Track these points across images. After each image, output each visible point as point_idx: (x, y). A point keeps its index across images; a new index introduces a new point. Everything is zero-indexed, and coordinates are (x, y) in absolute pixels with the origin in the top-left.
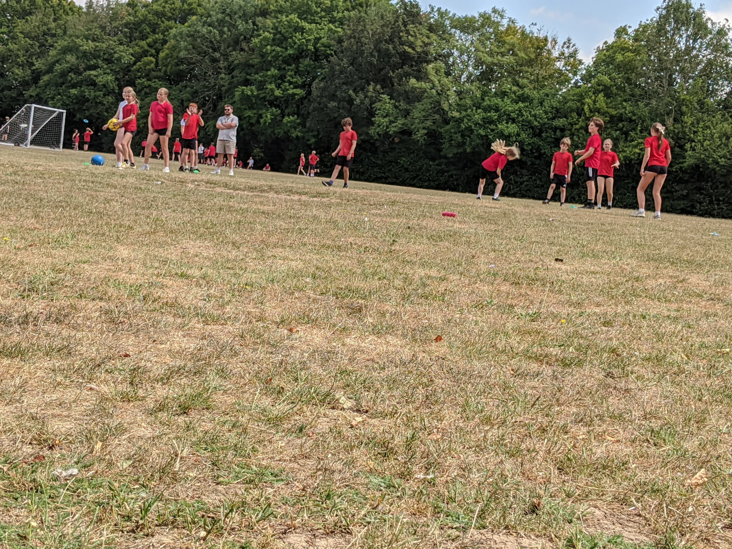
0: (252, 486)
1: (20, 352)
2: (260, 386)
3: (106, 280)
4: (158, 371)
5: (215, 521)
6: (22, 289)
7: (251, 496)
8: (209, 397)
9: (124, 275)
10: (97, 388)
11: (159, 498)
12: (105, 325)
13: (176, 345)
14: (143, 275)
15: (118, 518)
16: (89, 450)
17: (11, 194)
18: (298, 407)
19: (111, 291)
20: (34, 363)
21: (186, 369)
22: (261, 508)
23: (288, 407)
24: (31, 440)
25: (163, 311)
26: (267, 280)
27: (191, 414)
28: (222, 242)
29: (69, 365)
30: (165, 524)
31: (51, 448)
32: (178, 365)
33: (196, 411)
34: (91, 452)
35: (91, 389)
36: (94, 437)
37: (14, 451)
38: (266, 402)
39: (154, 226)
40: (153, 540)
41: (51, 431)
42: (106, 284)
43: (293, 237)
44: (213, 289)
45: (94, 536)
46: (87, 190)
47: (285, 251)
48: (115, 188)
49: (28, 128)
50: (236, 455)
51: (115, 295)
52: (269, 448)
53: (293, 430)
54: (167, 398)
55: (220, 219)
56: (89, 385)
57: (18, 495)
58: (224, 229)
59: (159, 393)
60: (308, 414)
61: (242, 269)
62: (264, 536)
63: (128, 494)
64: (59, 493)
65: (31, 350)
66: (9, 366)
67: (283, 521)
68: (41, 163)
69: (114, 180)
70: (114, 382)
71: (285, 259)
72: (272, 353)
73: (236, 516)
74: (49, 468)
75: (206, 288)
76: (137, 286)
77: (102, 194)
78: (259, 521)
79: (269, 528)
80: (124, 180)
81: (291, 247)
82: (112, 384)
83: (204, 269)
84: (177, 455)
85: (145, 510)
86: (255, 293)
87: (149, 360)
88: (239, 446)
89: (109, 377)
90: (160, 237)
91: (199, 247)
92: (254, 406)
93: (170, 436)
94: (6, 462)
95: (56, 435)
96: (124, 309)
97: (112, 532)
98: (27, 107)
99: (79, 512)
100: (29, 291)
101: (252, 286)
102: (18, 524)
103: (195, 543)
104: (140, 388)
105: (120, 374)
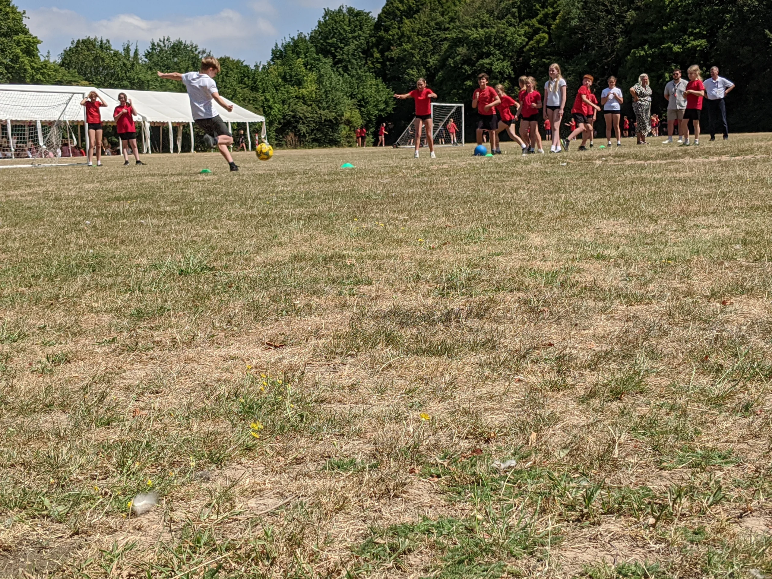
0: (699, 470)
1: (446, 349)
2: (696, 365)
3: (521, 270)
4: (584, 357)
5: (663, 507)
6: (441, 287)
7: (699, 481)
8: (641, 381)
9: (539, 263)
10: (525, 379)
11: (601, 486)
12: (525, 315)
13: (600, 329)
14: (558, 261)
15: (562, 509)
16: (524, 442)
17: (420, 195)
18: (741, 384)
19: (528, 281)
20: (461, 359)
21: (614, 353)
22: (712, 492)
23: (730, 385)
24: (467, 435)
25: (582, 295)
26: (692, 252)
27: (624, 400)
28: (637, 217)
29: (495, 359)
30: (610, 512)
31: (487, 441)
32: (605, 350)
33: (629, 396)
34: (527, 442)
35: (519, 380)
36: (528, 427)
37: (452, 446)
38: (705, 381)
39: (564, 210)
40: (600, 529)
41: (485, 424)
42: (522, 274)
43: (716, 203)
44: (633, 268)
45: (539, 527)
46: (492, 181)
47: (708, 218)
48: (520, 176)
50: (677, 438)
51: (532, 284)
52: (714, 429)
53: (737, 409)
54: (597, 384)
55: (633, 193)
56: (517, 377)
57: (461, 489)
58: (638, 203)
59: (588, 380)
60: (753, 390)
61: (662, 243)
62: (718, 521)
63: (569, 483)
64: (500, 485)
65: (456, 347)
66: (438, 364)
67: (738, 505)
68: (445, 161)
69: (519, 168)
70: (541, 372)
71: (709, 227)
72: (705, 329)
73: (685, 502)
74: (488, 461)
75: (625, 268)
76: (553, 273)
77: (508, 183)
78: (711, 505)
79: (722, 513)
80: (529, 166)
81: (714, 213)
82: (539, 374)
83: (621, 248)
84: (614, 442)
85: (588, 498)
86: (680, 267)
87: (574, 347)
88: (679, 429)
89: (535, 367)
90: (571, 219)
91: (614, 226)
92: (691, 387)
93: (605, 423)
94: (445, 457)
95: (491, 428)
96: (542, 298)
97: (558, 522)
99: (522, 502)
100: (448, 288)
101: (676, 261)
102: (463, 517)
103: (645, 530)
104: (568, 376)
105: (546, 363)
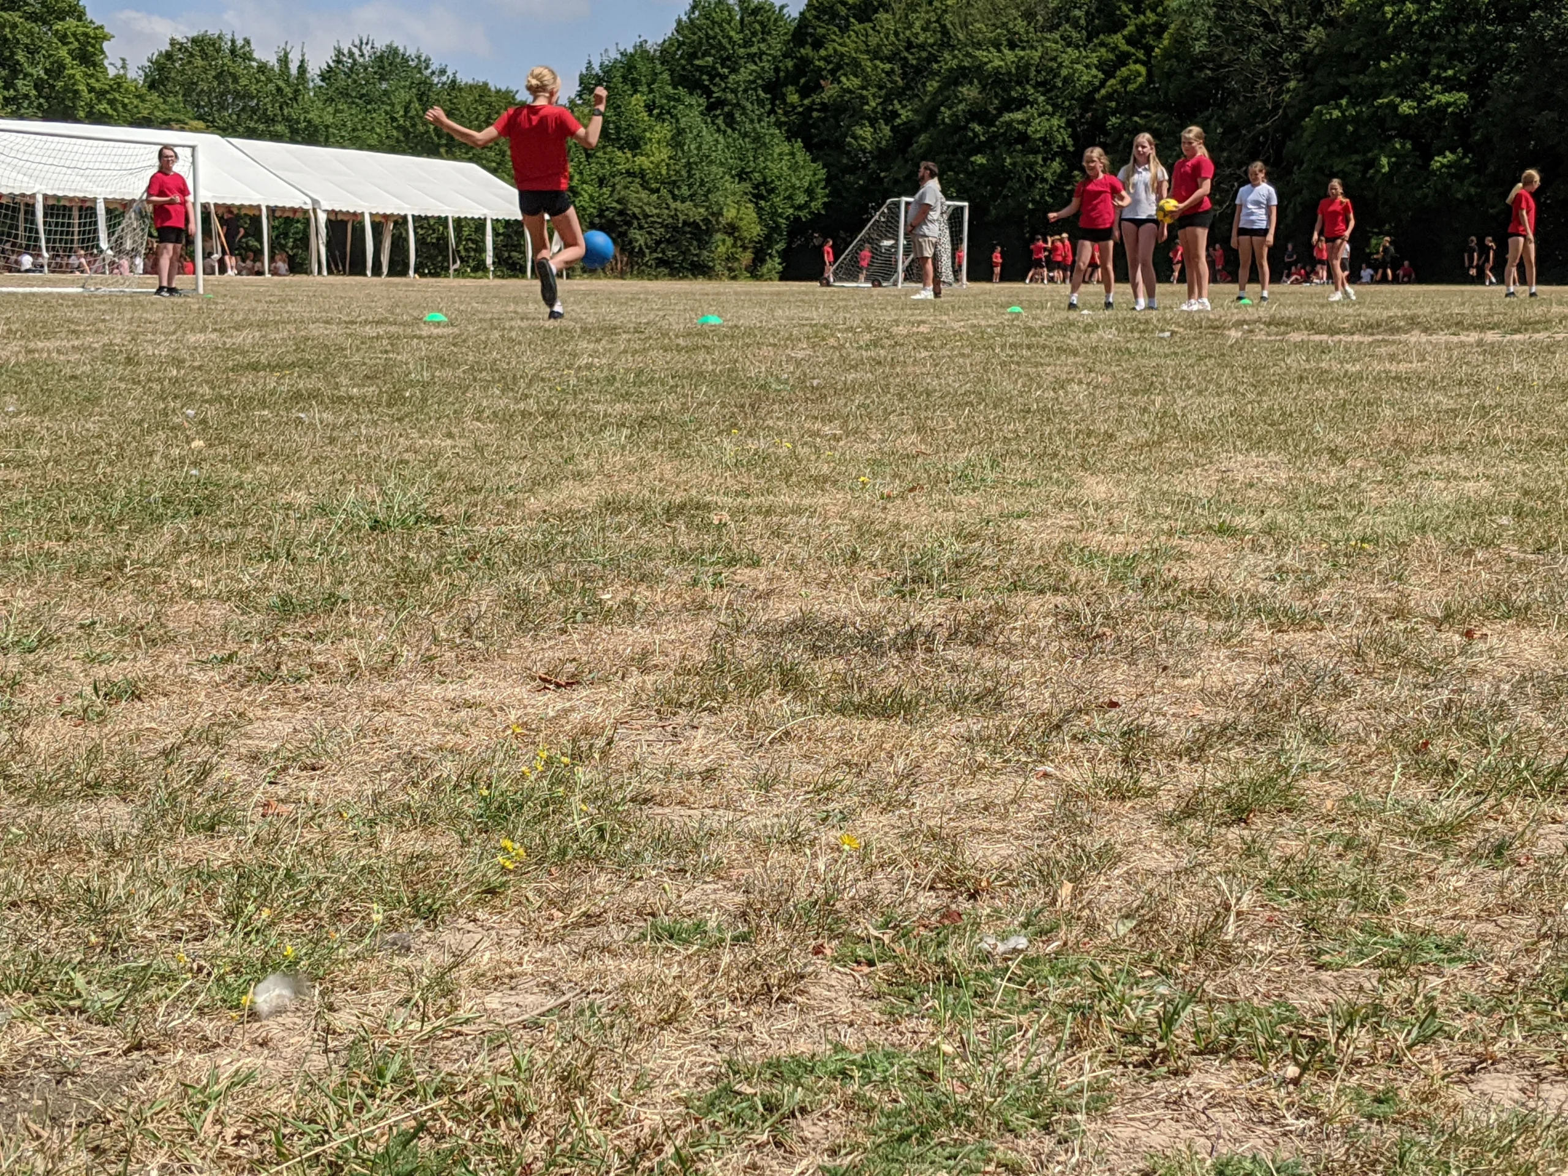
1: (901, 705)
2: (1403, 759)
3: (1064, 550)
4: (1178, 732)
5: (1316, 1045)
6: (900, 578)
7: (1393, 994)
8: (1289, 787)
9: (1100, 536)
10: (1058, 773)
11: (1194, 996)
12: (1066, 644)
13: (1215, 678)
14: (1139, 534)
15: (1115, 1039)
16: (1047, 900)
17: (869, 387)
18: (1491, 801)
19: (1077, 573)
20: (931, 727)
21: (1239, 728)
22: (1417, 1019)
23: (1469, 802)
24: (933, 881)
25: (1184, 607)
26: (1411, 527)
27: (1253, 823)
28: (1306, 451)
29: (998, 729)
30: (1211, 1050)
31: (973, 896)
32: (1221, 721)
33: (1265, 817)
34: (1054, 902)
35: (1046, 775)
36: (1056, 872)
37: (901, 904)
38: (1419, 792)
39: (1158, 429)
40: (1189, 1083)
41: (970, 862)
42: (1065, 558)
43: (1468, 428)
44: (1290, 555)
45: (1067, 1074)
46: (1018, 364)
47: (1448, 459)
48: (1075, 356)
49: (896, 246)
50: (1355, 907)
51: (1084, 580)
52: (1431, 890)
53: (1480, 851)
54: (1201, 789)
55: (1300, 401)
56: (1041, 768)
57: (913, 992)
58: (1309, 421)
59: (1184, 781)
60: (1516, 816)
61: (1353, 507)
62: (1426, 1077)
63: (1131, 989)
64: (993, 985)
65: (923, 701)
66: (883, 735)
67: (1468, 1045)
68: (924, 318)
69: (1073, 339)
70: (1090, 761)
71: (1450, 477)
72: (1426, 686)
73: (1362, 1036)
74: (971, 937)
76: (1127, 559)
77: (1048, 369)
78: (1413, 1044)
79: (1435, 1061)
80: (1094, 336)
81: (1461, 449)
82: (1087, 764)
83: (1269, 513)
84: (1228, 908)
85: (1168, 1020)
86: (1384, 558)
87: (1160, 712)
88: (1360, 888)
89: (1078, 750)
90: (1172, 450)
91: (1257, 467)
92: (1389, 803)
93: (1212, 869)
94: (886, 925)
95: (982, 870)
96: (1103, 609)
97: (1104, 1065)
98: (893, 203)
99: (1034, 1023)
100: (914, 580)
101: (1377, 543)
102: (916, 1048)
103: (1277, 1088)
104: (1145, 770)
105: (1102, 743)
